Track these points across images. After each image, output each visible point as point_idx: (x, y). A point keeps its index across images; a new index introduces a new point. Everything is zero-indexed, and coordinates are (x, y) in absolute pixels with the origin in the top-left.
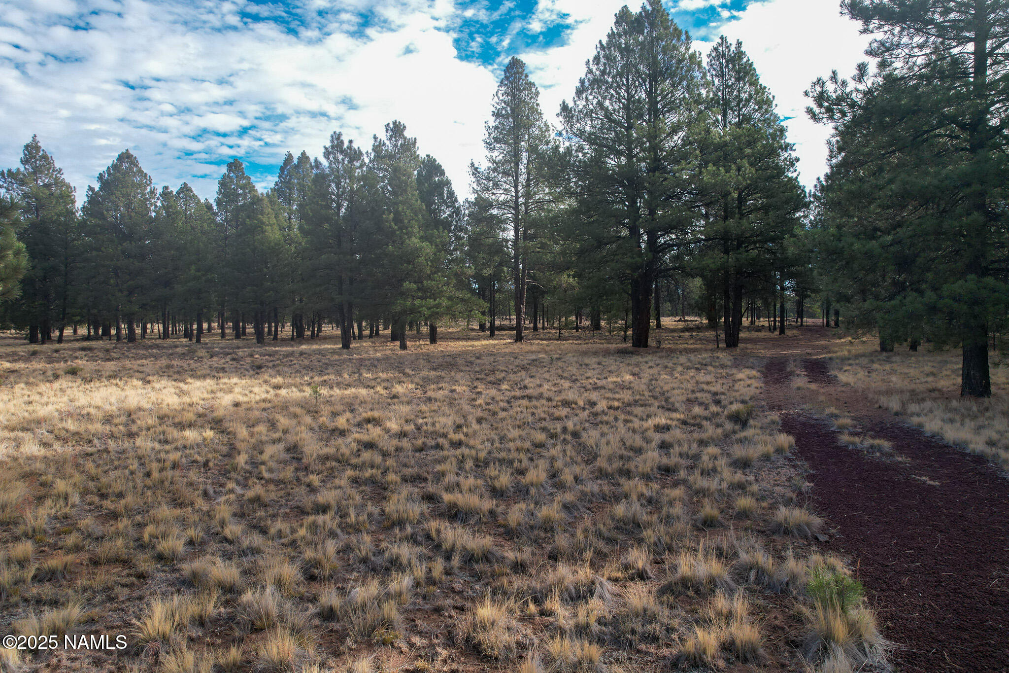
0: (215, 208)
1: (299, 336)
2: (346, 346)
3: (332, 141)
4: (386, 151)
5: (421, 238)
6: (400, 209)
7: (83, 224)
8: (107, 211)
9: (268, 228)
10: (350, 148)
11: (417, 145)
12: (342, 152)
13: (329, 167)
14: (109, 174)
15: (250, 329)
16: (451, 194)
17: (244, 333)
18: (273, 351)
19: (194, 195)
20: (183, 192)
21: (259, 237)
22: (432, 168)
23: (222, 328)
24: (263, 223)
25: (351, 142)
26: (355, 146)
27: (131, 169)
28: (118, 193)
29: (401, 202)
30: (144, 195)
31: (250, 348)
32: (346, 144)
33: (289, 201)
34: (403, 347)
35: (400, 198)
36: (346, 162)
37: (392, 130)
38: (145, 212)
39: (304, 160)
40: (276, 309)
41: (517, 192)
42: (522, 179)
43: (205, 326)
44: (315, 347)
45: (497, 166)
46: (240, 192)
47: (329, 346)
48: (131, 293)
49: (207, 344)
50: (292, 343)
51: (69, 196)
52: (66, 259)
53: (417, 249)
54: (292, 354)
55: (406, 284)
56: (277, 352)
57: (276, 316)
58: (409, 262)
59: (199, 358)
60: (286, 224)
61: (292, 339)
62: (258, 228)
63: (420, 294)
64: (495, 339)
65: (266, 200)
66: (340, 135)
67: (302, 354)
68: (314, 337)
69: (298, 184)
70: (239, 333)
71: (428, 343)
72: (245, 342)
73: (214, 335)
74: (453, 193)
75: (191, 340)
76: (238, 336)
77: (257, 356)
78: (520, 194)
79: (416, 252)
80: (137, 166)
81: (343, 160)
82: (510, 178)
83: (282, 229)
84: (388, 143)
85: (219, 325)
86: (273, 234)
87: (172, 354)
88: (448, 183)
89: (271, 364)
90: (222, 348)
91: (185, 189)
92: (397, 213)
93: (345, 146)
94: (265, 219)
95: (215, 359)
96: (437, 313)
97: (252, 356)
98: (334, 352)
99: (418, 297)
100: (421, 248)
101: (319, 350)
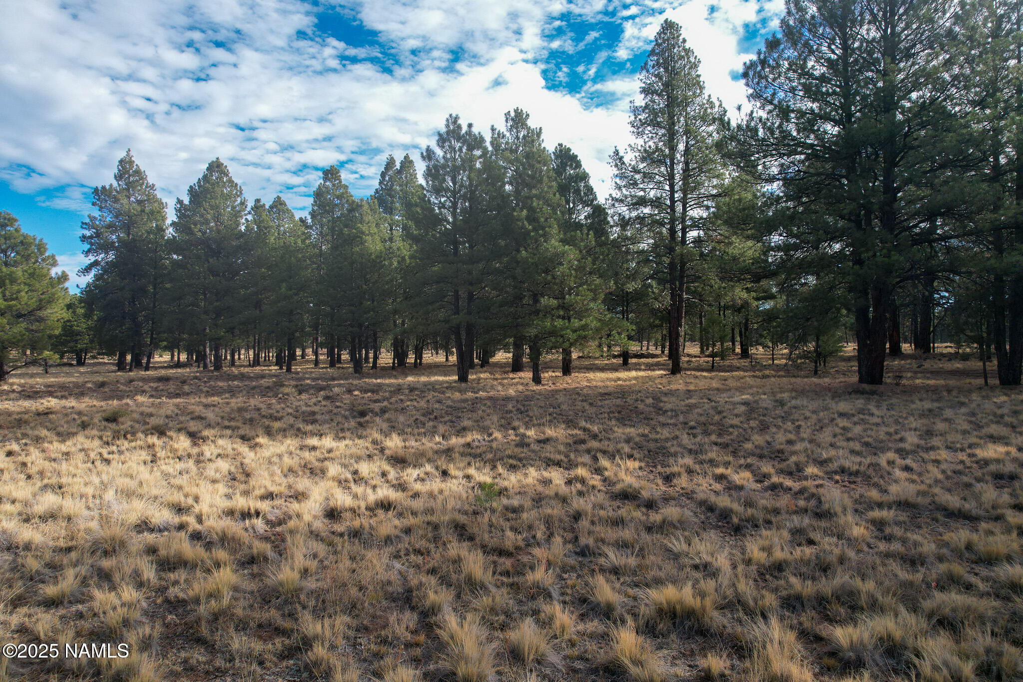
0: (309, 221)
1: (400, 365)
2: (463, 378)
3: (447, 126)
4: (507, 143)
5: (561, 241)
6: (535, 204)
7: (172, 242)
8: (195, 225)
9: (369, 238)
10: (469, 133)
11: (542, 137)
12: (459, 138)
13: (444, 157)
14: (200, 186)
15: (345, 356)
16: (590, 190)
17: (339, 360)
18: (375, 385)
19: (287, 210)
20: (276, 206)
21: (357, 249)
22: (566, 157)
23: (316, 353)
24: (363, 233)
25: (470, 126)
26: (475, 130)
27: (221, 178)
28: (206, 205)
29: (535, 196)
30: (233, 208)
31: (346, 379)
32: (464, 129)
33: (390, 210)
34: (537, 380)
35: (534, 192)
36: (464, 151)
37: (512, 119)
38: (234, 226)
39: (408, 164)
40: (375, 334)
41: (672, 186)
42: (679, 168)
43: (299, 352)
44: (423, 379)
45: (647, 156)
46: (337, 202)
47: (441, 378)
48: (218, 315)
49: (297, 373)
50: (394, 373)
51: (159, 212)
52: (156, 279)
53: (557, 255)
54: (399, 389)
55: (544, 301)
56: (380, 386)
57: (375, 341)
58: (547, 271)
59: (284, 394)
60: (387, 236)
61: (393, 368)
62: (357, 238)
63: (561, 313)
64: (629, 370)
65: (366, 207)
66: (457, 118)
67: (412, 389)
68: (418, 367)
69: (401, 190)
70: (334, 361)
71: (559, 374)
72: (341, 371)
73: (308, 362)
74: (592, 189)
75: (281, 368)
76: (332, 364)
77: (356, 393)
78: (676, 188)
79: (556, 259)
80: (227, 175)
81: (460, 149)
82: (663, 169)
83: (384, 241)
84: (508, 134)
85: (313, 351)
86: (374, 245)
87: (254, 388)
88: (584, 177)
89: (377, 407)
90: (314, 379)
91: (278, 204)
92: (531, 209)
93: (463, 131)
94: (364, 228)
95: (304, 396)
96: (585, 337)
97: (350, 392)
98: (450, 387)
99: (559, 317)
100: (564, 253)
101: (430, 383)
